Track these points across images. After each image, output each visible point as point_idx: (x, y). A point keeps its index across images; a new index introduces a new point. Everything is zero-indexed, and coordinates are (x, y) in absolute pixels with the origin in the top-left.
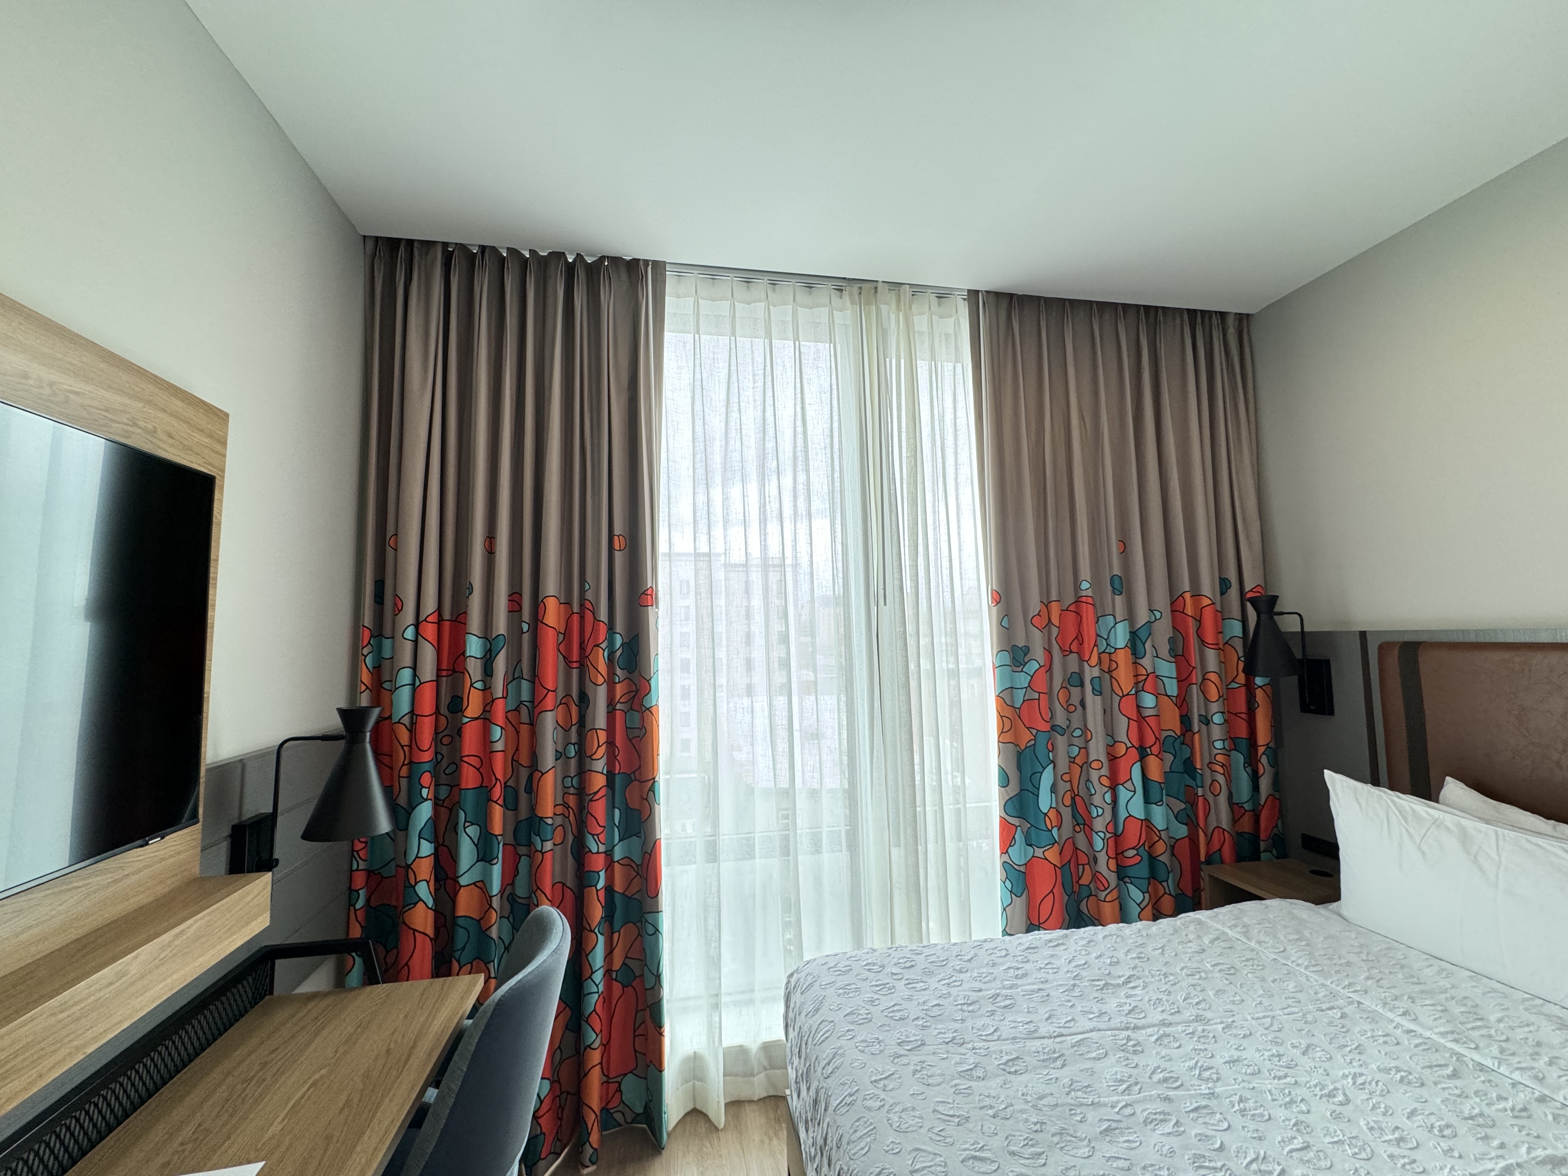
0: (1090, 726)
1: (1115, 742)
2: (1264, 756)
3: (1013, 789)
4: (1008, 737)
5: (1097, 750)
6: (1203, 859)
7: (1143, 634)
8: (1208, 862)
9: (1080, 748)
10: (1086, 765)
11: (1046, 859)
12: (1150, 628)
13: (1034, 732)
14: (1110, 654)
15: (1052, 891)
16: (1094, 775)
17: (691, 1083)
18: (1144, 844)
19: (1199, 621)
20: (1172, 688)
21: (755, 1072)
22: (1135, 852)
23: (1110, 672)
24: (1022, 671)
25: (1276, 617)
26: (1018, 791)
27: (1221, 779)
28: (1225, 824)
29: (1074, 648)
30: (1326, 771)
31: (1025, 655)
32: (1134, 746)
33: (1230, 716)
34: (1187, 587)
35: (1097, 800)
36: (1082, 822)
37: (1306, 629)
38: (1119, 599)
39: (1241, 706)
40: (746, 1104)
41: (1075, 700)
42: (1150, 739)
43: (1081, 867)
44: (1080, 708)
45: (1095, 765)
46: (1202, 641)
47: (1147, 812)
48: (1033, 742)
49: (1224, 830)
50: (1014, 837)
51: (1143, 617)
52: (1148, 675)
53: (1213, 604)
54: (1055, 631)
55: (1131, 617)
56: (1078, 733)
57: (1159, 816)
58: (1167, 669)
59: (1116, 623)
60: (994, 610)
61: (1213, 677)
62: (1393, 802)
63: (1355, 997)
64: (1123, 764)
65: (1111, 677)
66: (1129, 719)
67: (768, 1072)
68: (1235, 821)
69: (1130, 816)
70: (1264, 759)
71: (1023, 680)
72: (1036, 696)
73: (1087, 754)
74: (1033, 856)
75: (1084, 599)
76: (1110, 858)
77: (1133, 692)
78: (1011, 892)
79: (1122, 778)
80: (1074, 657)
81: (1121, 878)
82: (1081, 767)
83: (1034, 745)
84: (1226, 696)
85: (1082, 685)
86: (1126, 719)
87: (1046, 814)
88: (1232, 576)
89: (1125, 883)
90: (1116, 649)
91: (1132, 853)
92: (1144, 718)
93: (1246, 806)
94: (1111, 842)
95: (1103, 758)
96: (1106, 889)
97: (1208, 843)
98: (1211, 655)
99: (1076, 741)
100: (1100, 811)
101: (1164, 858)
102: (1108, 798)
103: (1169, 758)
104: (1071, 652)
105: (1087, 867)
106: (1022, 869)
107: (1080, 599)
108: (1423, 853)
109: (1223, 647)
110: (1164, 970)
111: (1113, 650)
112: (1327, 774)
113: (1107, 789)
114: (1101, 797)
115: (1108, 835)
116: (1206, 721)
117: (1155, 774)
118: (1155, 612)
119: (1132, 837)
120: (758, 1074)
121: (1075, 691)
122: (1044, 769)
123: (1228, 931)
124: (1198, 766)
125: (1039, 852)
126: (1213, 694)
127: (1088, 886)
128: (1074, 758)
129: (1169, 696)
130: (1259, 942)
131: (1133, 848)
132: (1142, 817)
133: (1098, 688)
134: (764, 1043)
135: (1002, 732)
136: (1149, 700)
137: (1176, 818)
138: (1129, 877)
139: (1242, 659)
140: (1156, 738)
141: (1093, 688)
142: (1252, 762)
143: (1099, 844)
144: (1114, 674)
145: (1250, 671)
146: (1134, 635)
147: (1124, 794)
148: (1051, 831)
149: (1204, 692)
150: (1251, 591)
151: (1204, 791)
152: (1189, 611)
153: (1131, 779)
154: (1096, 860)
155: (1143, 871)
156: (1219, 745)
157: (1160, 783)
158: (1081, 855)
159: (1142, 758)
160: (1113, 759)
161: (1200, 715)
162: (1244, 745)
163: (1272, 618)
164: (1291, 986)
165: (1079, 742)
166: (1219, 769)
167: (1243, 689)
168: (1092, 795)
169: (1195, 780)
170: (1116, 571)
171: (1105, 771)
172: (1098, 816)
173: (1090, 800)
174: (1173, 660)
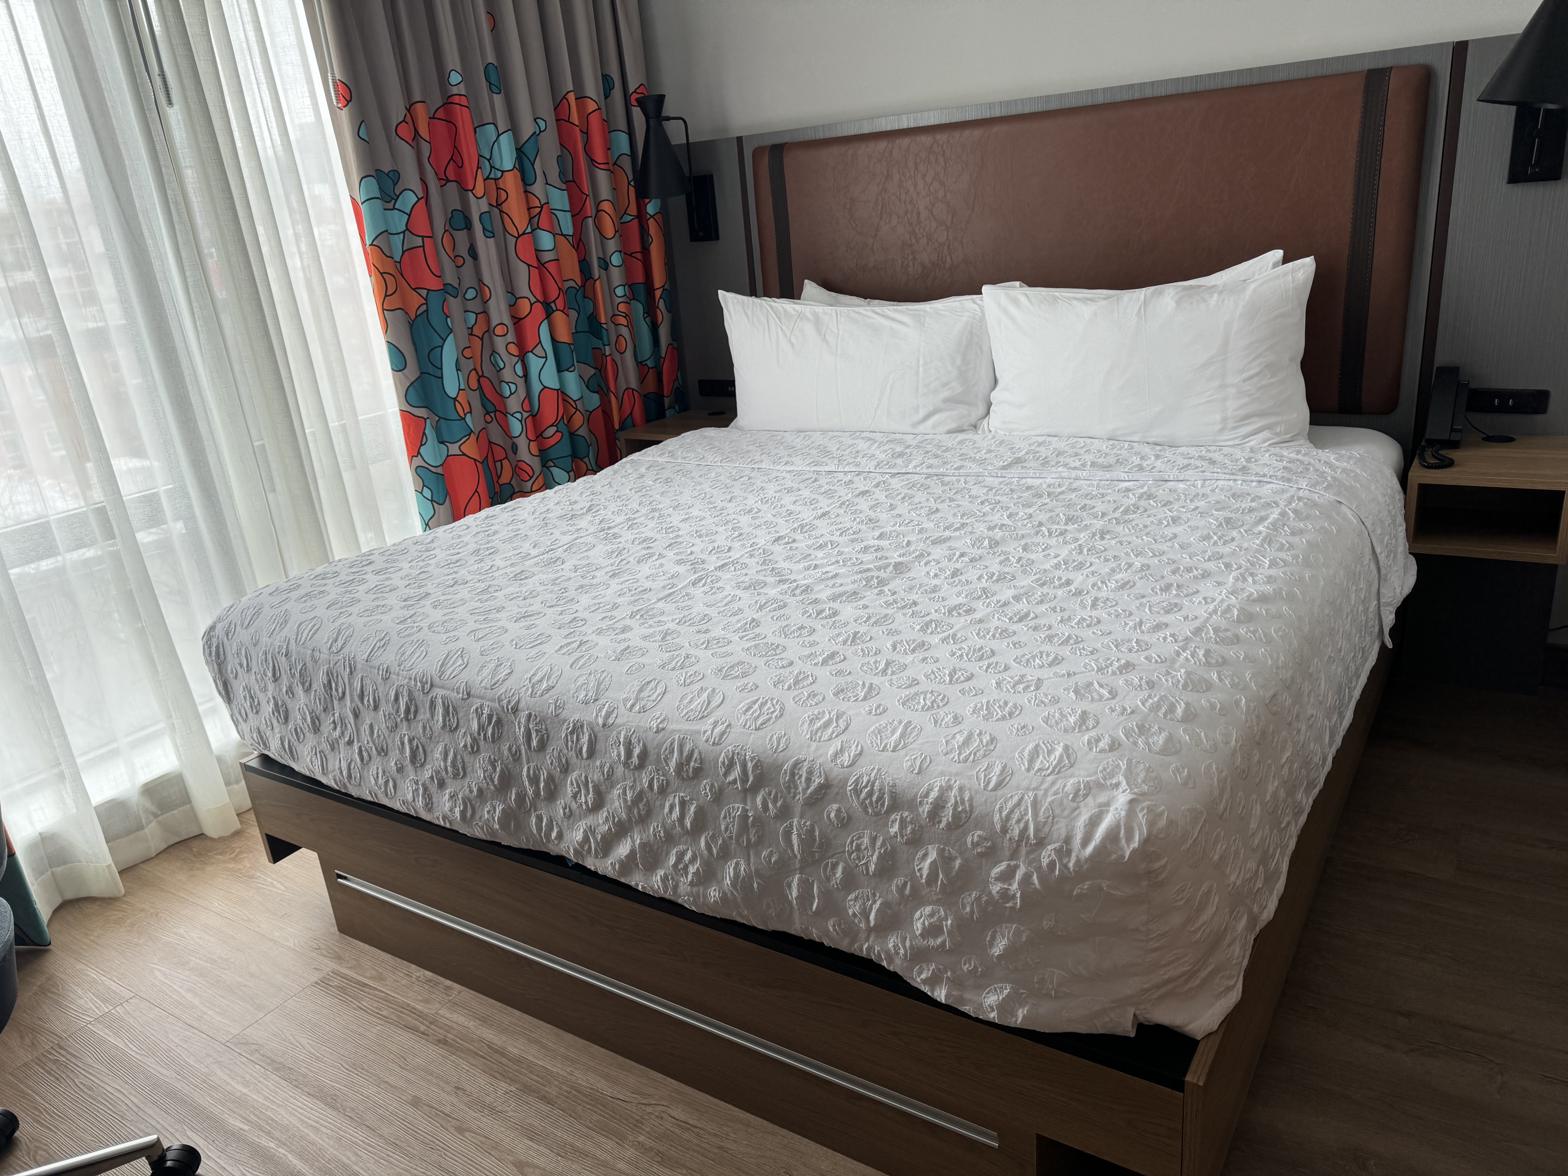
0: (487, 280)
1: (517, 299)
2: (661, 300)
3: (412, 372)
4: (395, 301)
5: (499, 312)
6: (617, 427)
7: (529, 151)
8: (622, 428)
9: (477, 314)
10: (489, 331)
11: (464, 454)
12: (537, 142)
13: (424, 293)
14: (495, 179)
15: (476, 491)
16: (500, 344)
17: (49, 873)
18: (563, 417)
19: (586, 133)
20: (567, 225)
21: (144, 822)
22: (555, 429)
23: (499, 205)
24: (394, 209)
25: (664, 123)
26: (418, 374)
27: (625, 331)
28: (634, 384)
29: (451, 174)
30: (720, 291)
31: (395, 185)
32: (538, 301)
33: (627, 255)
34: (570, 87)
35: (507, 375)
36: (493, 409)
37: (691, 141)
38: (498, 99)
39: (636, 245)
40: (144, 866)
41: (463, 250)
42: (553, 292)
43: (498, 464)
44: (468, 259)
45: (499, 331)
46: (592, 160)
47: (561, 381)
48: (424, 308)
49: (633, 389)
50: (424, 433)
51: (527, 129)
52: (542, 207)
53: (599, 109)
54: (426, 149)
55: (514, 128)
56: (471, 294)
57: (573, 385)
58: (559, 199)
59: (499, 135)
60: (344, 115)
61: (606, 206)
62: (771, 307)
63: (756, 466)
64: (528, 324)
65: (501, 211)
66: (529, 265)
67: (160, 818)
68: (642, 380)
69: (545, 387)
70: (661, 305)
71: (399, 222)
72: (419, 242)
73: (488, 320)
74: (448, 456)
75: (456, 99)
76: (530, 440)
77: (529, 230)
78: (432, 501)
79: (530, 344)
80: (452, 187)
81: (544, 465)
82: (482, 339)
83: (427, 311)
84: (621, 230)
85: (468, 226)
86: (526, 266)
87: (455, 399)
88: (614, 71)
89: (548, 468)
90: (503, 172)
91: (553, 430)
92: (543, 265)
93: (649, 363)
94: (529, 422)
95: (507, 320)
96: (531, 478)
97: (620, 408)
98: (602, 177)
99: (471, 306)
100: (513, 387)
101: (583, 432)
102: (519, 369)
103: (573, 314)
104: (448, 181)
105: (505, 462)
106: (439, 470)
107: (450, 100)
108: (793, 345)
109: (613, 167)
110: (617, 495)
111: (499, 174)
112: (721, 293)
113: (517, 359)
114: (511, 371)
115: (525, 415)
116: (605, 264)
117: (564, 336)
118: (539, 121)
119: (550, 413)
120: (147, 824)
121: (461, 236)
122: (445, 341)
123: (659, 459)
124: (603, 321)
125: (454, 449)
126: (609, 230)
127: (509, 483)
128: (472, 328)
129: (565, 236)
130: (684, 458)
131: (552, 425)
132: (557, 387)
133: (489, 228)
134: (145, 785)
135: (386, 296)
136: (546, 240)
137: (587, 387)
138: (551, 460)
139: (632, 183)
140: (560, 289)
141: (484, 229)
142: (651, 311)
143: (516, 427)
144: (505, 207)
145: (642, 194)
146: (520, 151)
147: (534, 363)
148: (464, 419)
149: (599, 228)
150: (635, 92)
151: (611, 350)
152: (575, 119)
153: (540, 342)
154: (515, 448)
155: (565, 449)
156: (620, 291)
157: (569, 344)
158: (497, 449)
159: (548, 315)
160: (517, 321)
161: (599, 258)
162: (641, 290)
163: (661, 125)
164: (713, 475)
165: (476, 306)
166: (623, 321)
167: (636, 220)
168: (501, 369)
169: (601, 339)
170: (491, 58)
171: (511, 337)
172: (511, 394)
173: (499, 377)
174: (564, 187)
